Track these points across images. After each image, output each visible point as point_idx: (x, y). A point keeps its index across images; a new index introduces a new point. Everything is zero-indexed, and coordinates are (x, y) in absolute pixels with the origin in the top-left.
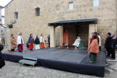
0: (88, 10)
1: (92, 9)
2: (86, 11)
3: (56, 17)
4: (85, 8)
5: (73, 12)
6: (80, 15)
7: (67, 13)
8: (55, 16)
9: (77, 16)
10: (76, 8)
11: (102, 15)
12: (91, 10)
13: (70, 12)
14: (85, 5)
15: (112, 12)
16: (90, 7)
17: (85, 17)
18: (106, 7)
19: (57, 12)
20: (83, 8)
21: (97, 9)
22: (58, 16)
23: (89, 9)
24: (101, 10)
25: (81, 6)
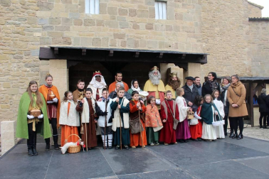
0: (142, 26)
1: (152, 24)
2: (136, 27)
3: (36, 31)
4: (136, 19)
5: (100, 23)
6: (121, 36)
7: (78, 23)
8: (31, 29)
9: (113, 38)
10: (108, 15)
11: (176, 43)
12: (149, 27)
13: (89, 22)
14: (135, 11)
15: (195, 40)
16: (148, 20)
17: (136, 44)
18: (183, 28)
19: (38, 13)
20: (128, 19)
21: (164, 27)
22: (44, 28)
23: (144, 24)
24: (173, 32)
25: (123, 12)
